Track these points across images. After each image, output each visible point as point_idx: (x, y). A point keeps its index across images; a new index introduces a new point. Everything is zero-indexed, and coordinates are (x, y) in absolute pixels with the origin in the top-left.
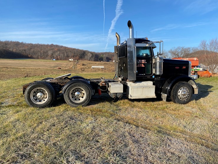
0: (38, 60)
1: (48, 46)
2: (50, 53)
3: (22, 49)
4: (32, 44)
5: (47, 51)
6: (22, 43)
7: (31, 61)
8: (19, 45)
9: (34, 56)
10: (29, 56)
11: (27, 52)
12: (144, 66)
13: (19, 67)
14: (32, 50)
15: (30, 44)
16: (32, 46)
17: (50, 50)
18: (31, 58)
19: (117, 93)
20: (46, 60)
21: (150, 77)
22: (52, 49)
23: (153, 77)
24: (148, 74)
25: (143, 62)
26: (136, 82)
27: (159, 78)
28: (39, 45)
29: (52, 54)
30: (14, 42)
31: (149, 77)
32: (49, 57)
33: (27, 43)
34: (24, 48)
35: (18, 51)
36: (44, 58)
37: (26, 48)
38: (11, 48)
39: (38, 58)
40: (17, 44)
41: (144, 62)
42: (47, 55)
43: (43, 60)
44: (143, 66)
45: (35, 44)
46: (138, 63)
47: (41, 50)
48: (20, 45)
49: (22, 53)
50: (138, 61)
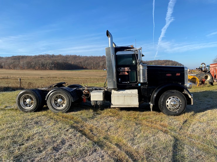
0: (91, 70)
1: (100, 57)
2: (101, 64)
3: (78, 61)
4: (87, 57)
5: (99, 62)
6: (79, 57)
7: (85, 72)
8: (76, 58)
9: (88, 67)
10: (84, 67)
11: (82, 64)
12: (128, 74)
13: (74, 77)
14: (87, 62)
15: (85, 57)
16: (87, 58)
17: (101, 61)
18: (86, 69)
19: (97, 101)
20: (98, 71)
21: (135, 85)
22: (103, 61)
23: (139, 85)
24: (133, 81)
25: (126, 70)
26: (119, 90)
27: (146, 86)
28: (93, 57)
29: (103, 65)
30: (73, 56)
31: (133, 85)
32: (100, 67)
33: (83, 56)
34: (80, 61)
35: (75, 64)
36: (96, 69)
37: (82, 60)
38: (70, 61)
39: (91, 69)
40: (75, 57)
41: (127, 70)
42: (99, 66)
43: (95, 71)
44: (126, 73)
45: (89, 57)
46: (121, 70)
47: (94, 62)
48: (77, 58)
49: (79, 65)
50: (121, 69)
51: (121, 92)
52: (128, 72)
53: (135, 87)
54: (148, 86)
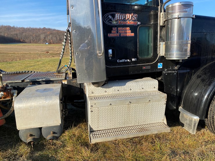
0: (30, 44)
1: (40, 29)
2: (42, 36)
3: (13, 33)
4: (24, 28)
5: (39, 35)
6: (13, 28)
7: (23, 46)
8: (10, 29)
9: (26, 41)
10: (22, 40)
11: (19, 37)
12: (133, 34)
13: (9, 52)
14: (24, 34)
15: (22, 28)
16: (24, 30)
17: (42, 34)
18: (23, 42)
19: (40, 128)
20: (39, 45)
21: (149, 67)
22: (44, 33)
23: (160, 66)
24: (146, 57)
25: (128, 23)
26: (109, 85)
27: (176, 68)
28: (31, 28)
29: (45, 38)
30: (5, 27)
31: (146, 67)
32: (42, 41)
33: (19, 27)
34: (15, 33)
35: (9, 36)
36: (36, 43)
37: (18, 32)
38: (3, 32)
39: (30, 42)
40: (9, 28)
41: (131, 23)
42: (40, 39)
43: (35, 45)
44: (130, 33)
45: (26, 28)
46: (114, 23)
47: (33, 34)
48: (12, 29)
49: (14, 38)
50: (113, 16)
51: (114, 90)
52: (133, 29)
53: (150, 71)
54: (179, 69)
